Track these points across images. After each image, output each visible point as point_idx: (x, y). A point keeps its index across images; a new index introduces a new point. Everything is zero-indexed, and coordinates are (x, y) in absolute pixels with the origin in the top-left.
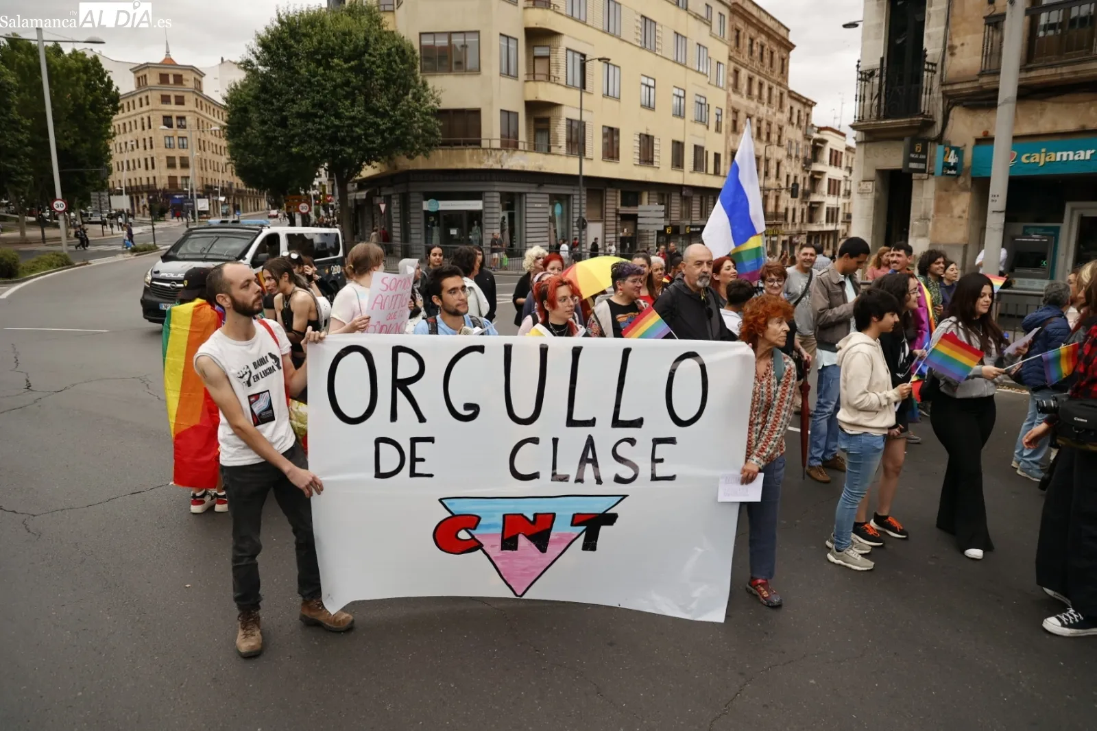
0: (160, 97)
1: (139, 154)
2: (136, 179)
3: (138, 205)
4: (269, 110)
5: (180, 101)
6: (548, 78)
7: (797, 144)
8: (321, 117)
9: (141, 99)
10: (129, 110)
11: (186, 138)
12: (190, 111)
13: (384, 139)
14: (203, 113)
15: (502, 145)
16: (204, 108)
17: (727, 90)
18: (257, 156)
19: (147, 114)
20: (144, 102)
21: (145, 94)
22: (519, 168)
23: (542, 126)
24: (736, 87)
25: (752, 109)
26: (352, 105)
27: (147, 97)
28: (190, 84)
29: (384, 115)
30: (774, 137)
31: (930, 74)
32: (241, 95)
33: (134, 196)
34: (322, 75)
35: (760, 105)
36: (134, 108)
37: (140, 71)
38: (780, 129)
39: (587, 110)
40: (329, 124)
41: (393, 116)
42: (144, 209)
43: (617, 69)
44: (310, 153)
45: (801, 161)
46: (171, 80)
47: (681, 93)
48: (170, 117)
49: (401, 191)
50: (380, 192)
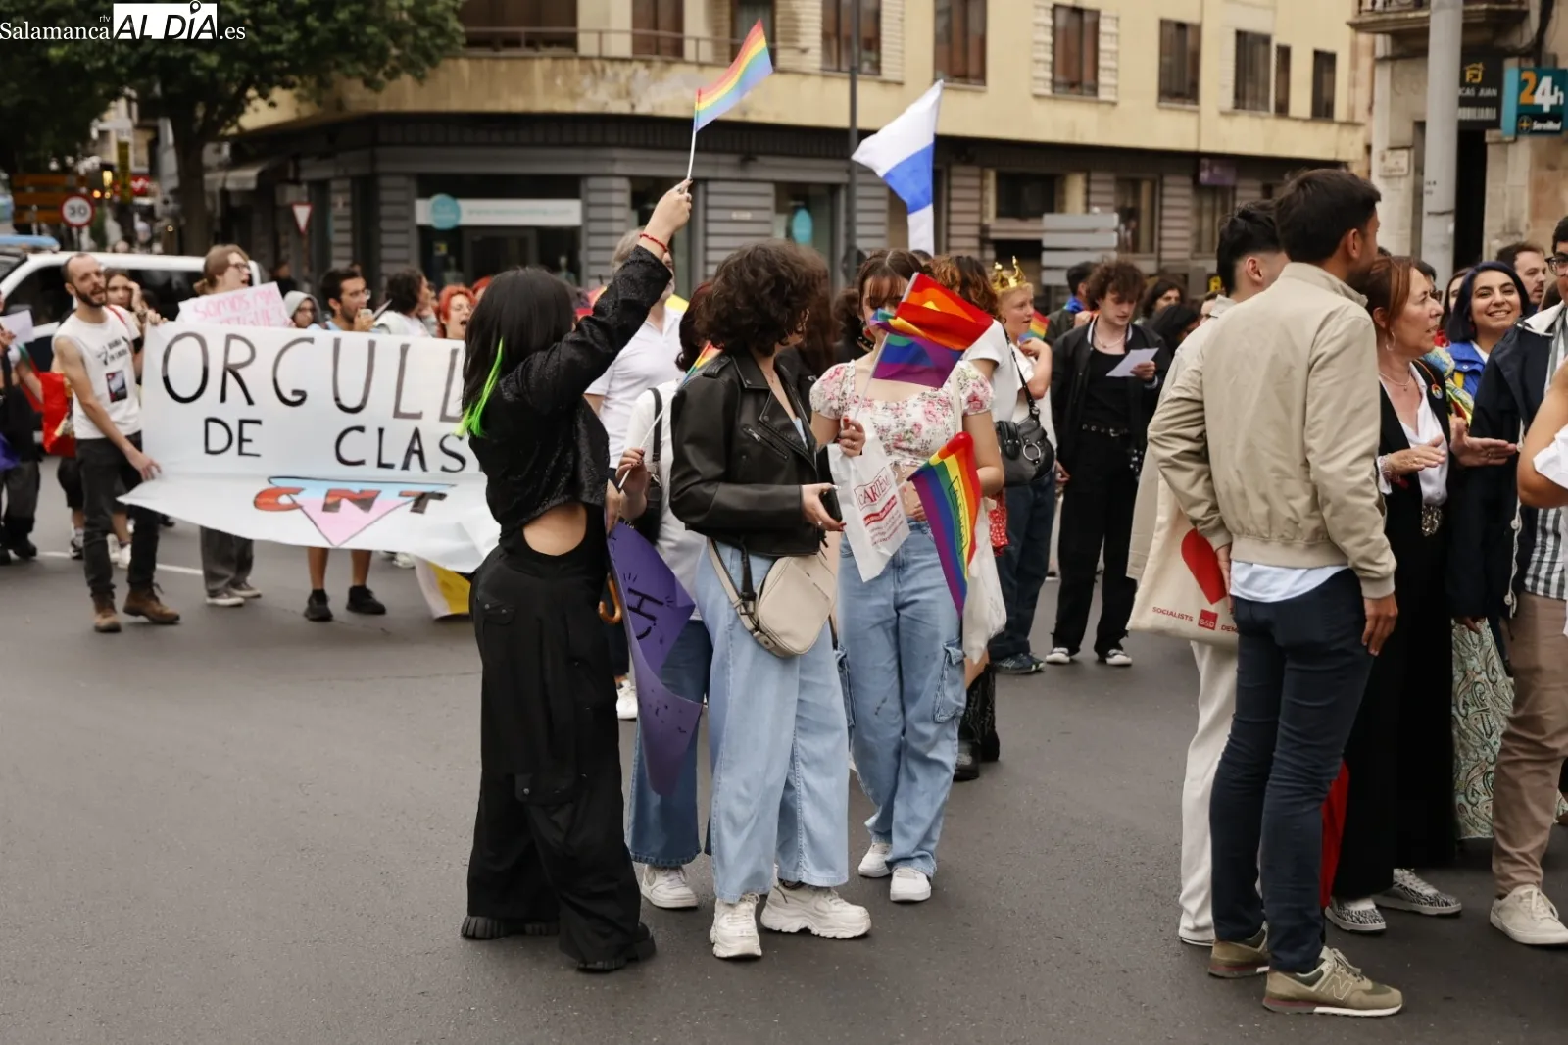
15: (635, 47)
49: (355, 171)
50: (298, 170)
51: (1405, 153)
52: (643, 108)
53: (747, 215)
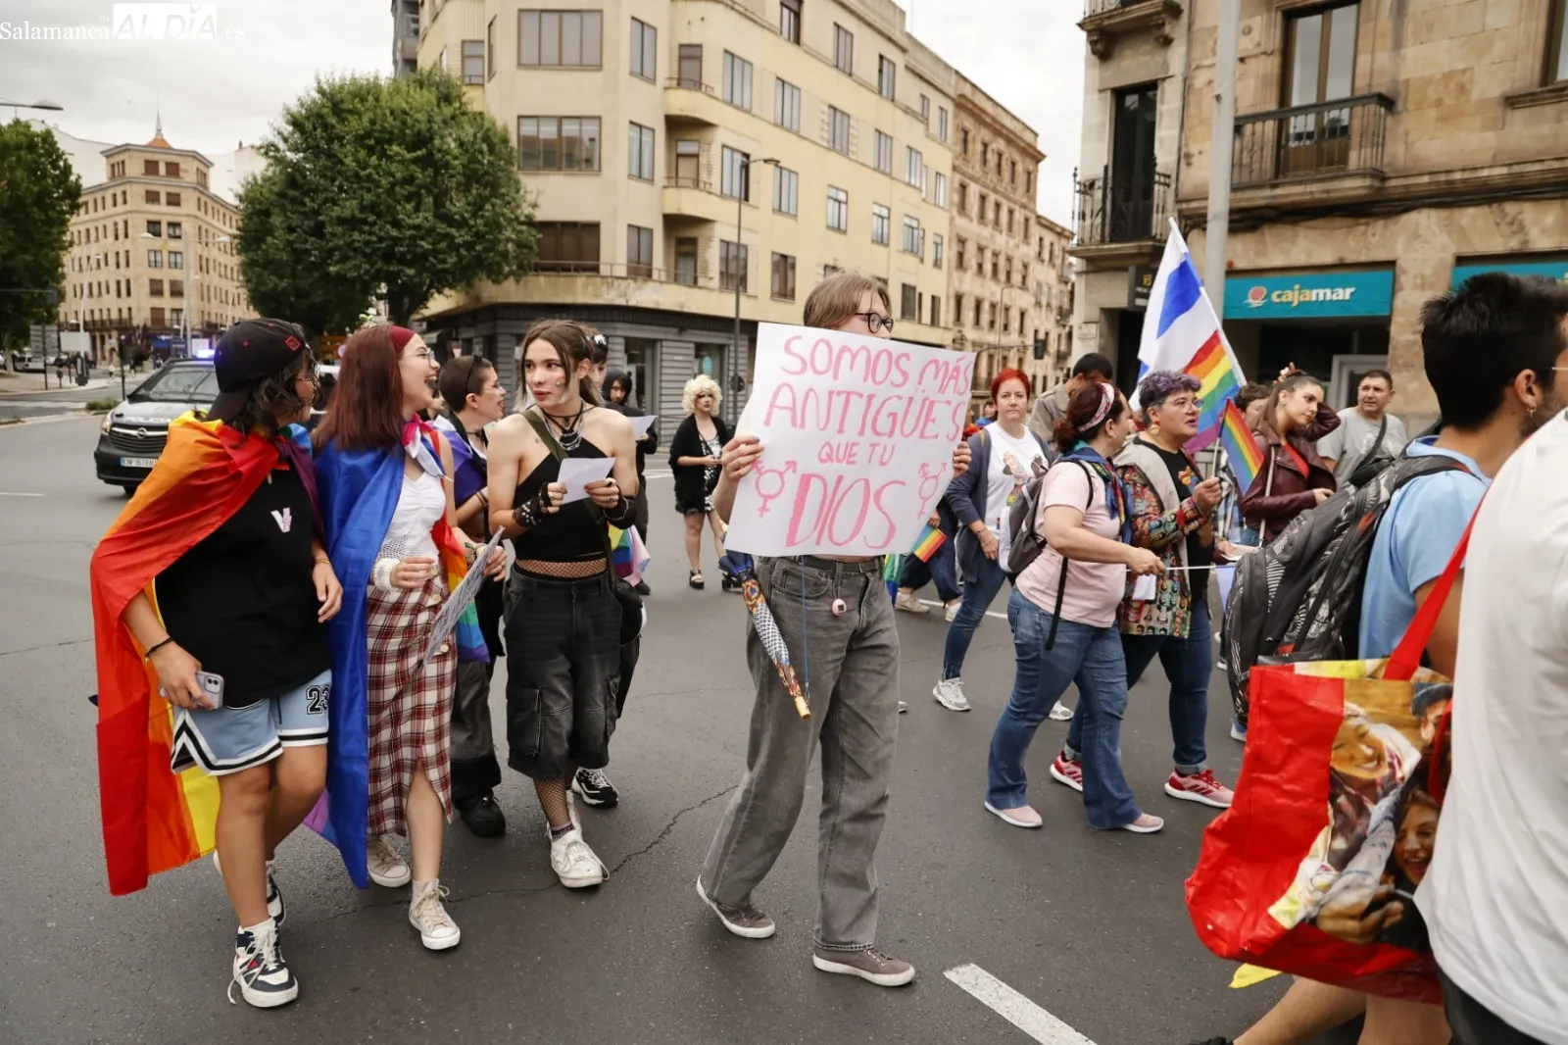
0: (143, 193)
1: (109, 274)
2: (101, 310)
3: (102, 349)
4: (300, 213)
5: (174, 200)
6: (696, 183)
7: (1049, 288)
8: (374, 224)
9: (115, 196)
10: (96, 211)
11: (180, 253)
12: (189, 216)
13: (461, 258)
14: (209, 218)
15: (629, 272)
16: (210, 211)
17: (949, 211)
18: (281, 277)
19: (124, 217)
20: (120, 199)
21: (121, 188)
22: (651, 305)
23: (686, 248)
24: (962, 207)
25: (985, 238)
26: (417, 209)
27: (124, 193)
28: (189, 176)
29: (462, 224)
30: (1016, 278)
31: (1162, 188)
32: (261, 193)
33: (97, 334)
34: (376, 167)
35: (997, 234)
36: (104, 208)
37: (116, 155)
38: (1025, 266)
39: (749, 230)
40: (382, 234)
41: (473, 226)
42: (111, 354)
43: (793, 176)
44: (355, 274)
45: (1055, 312)
46: (162, 169)
47: (884, 213)
48: (158, 223)
49: (485, 333)
50: (457, 334)
51: (1094, 325)
52: (633, 302)
53: (681, 358)
